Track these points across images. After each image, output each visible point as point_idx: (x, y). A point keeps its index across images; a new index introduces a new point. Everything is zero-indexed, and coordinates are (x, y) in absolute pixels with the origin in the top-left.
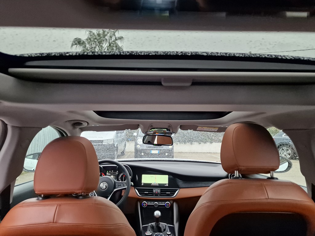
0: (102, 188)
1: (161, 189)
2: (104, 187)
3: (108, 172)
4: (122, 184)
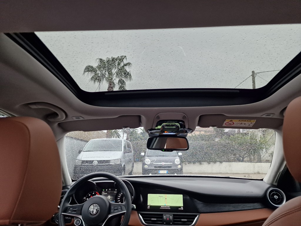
0: (92, 213)
1: (173, 214)
2: (95, 212)
3: (103, 191)
4: (120, 207)
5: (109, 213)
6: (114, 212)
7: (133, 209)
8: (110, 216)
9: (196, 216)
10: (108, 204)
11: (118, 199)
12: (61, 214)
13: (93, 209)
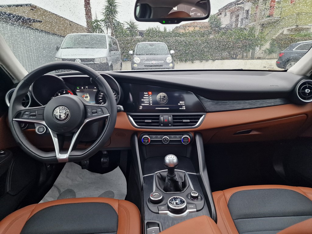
0: (58, 118)
1: (173, 115)
2: (63, 116)
3: (78, 90)
4: (100, 110)
5: (85, 116)
6: (93, 116)
7: (119, 111)
8: (87, 121)
9: (201, 116)
10: (82, 107)
11: (100, 98)
12: (13, 120)
13: (59, 113)
